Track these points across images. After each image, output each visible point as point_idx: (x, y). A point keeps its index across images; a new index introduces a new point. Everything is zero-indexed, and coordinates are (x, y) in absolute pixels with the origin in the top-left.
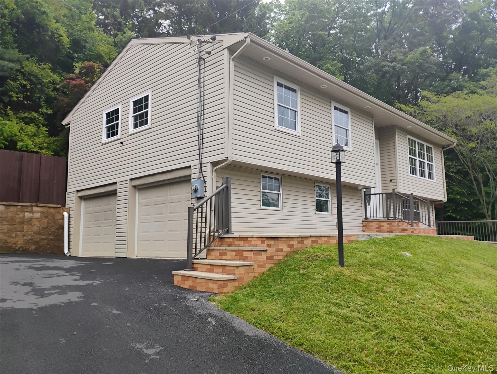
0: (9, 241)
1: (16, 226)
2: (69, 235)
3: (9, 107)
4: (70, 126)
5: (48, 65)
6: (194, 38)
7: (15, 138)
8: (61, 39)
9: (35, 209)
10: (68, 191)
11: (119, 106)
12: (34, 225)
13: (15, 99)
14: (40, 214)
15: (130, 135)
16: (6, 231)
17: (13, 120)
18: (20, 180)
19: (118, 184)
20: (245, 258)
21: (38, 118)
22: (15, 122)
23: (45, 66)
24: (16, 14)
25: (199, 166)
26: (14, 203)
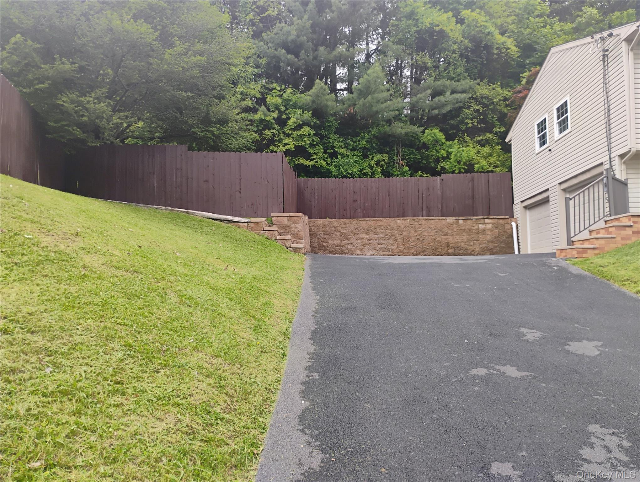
0: (468, 248)
1: (473, 236)
2: (518, 243)
3: (466, 134)
4: (512, 142)
5: (497, 84)
6: (597, 36)
7: (473, 162)
8: (508, 52)
9: (487, 221)
10: (515, 203)
11: (546, 116)
12: (487, 235)
13: (470, 125)
14: (491, 225)
15: (556, 142)
16: (465, 240)
17: (470, 145)
18: (473, 197)
19: (550, 189)
20: (610, 233)
21: (492, 138)
22: (472, 147)
23: (494, 86)
24: (464, 44)
25: (608, 162)
26: (469, 217)
